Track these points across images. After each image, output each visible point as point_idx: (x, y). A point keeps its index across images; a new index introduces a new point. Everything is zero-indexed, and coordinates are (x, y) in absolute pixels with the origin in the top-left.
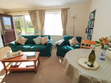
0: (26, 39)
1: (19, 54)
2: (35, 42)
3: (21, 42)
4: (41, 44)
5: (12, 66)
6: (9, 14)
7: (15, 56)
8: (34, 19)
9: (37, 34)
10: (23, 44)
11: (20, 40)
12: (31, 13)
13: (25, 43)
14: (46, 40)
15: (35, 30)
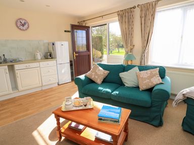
0: (107, 72)
1: (85, 106)
2: (124, 81)
3: (96, 77)
4: (138, 87)
5: (70, 128)
6: (84, 25)
7: (78, 108)
8: (127, 29)
9: (129, 63)
10: (99, 81)
11: (93, 74)
12: (122, 17)
13: (102, 80)
14: (152, 80)
15: (127, 53)
